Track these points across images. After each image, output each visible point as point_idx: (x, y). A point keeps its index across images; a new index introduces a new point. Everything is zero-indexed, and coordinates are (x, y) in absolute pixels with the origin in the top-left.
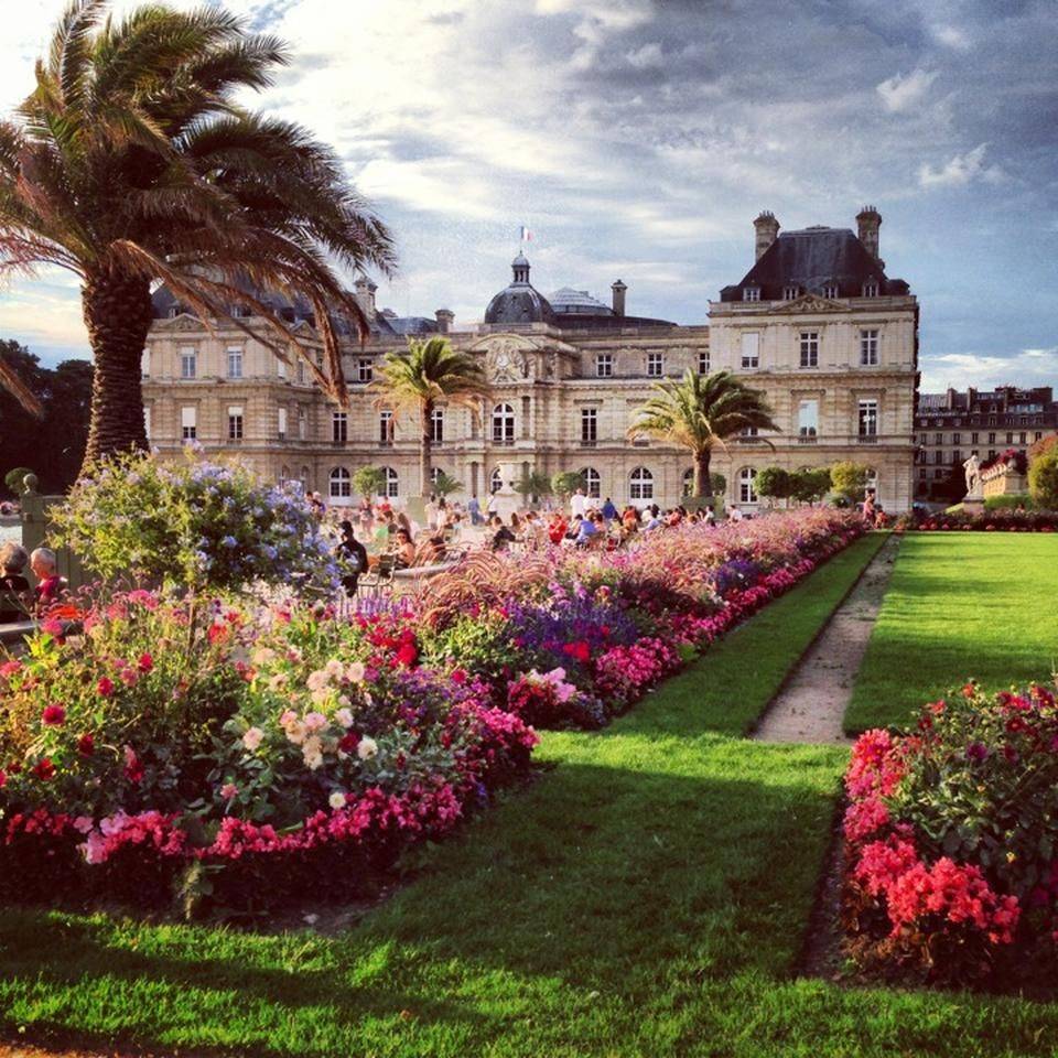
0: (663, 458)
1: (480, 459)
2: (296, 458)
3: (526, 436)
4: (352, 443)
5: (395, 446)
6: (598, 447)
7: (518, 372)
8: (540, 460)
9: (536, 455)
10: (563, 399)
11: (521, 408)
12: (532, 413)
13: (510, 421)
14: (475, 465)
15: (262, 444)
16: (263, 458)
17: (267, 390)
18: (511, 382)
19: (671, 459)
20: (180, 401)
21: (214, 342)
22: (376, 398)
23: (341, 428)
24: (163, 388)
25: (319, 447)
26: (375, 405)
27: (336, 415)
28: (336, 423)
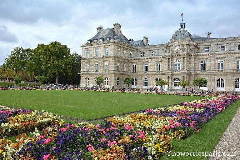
0: (228, 75)
1: (170, 76)
2: (122, 76)
3: (184, 69)
6: (206, 72)
7: (182, 51)
8: (188, 76)
9: (187, 74)
10: (195, 58)
11: (182, 61)
12: (186, 62)
13: (179, 65)
14: (169, 77)
15: (112, 72)
16: (112, 75)
17: (114, 58)
18: (179, 54)
19: (231, 75)
20: (95, 61)
21: (103, 47)
22: (143, 60)
23: (135, 69)
24: (92, 59)
25: (129, 73)
26: (143, 62)
27: (134, 65)
28: (134, 67)
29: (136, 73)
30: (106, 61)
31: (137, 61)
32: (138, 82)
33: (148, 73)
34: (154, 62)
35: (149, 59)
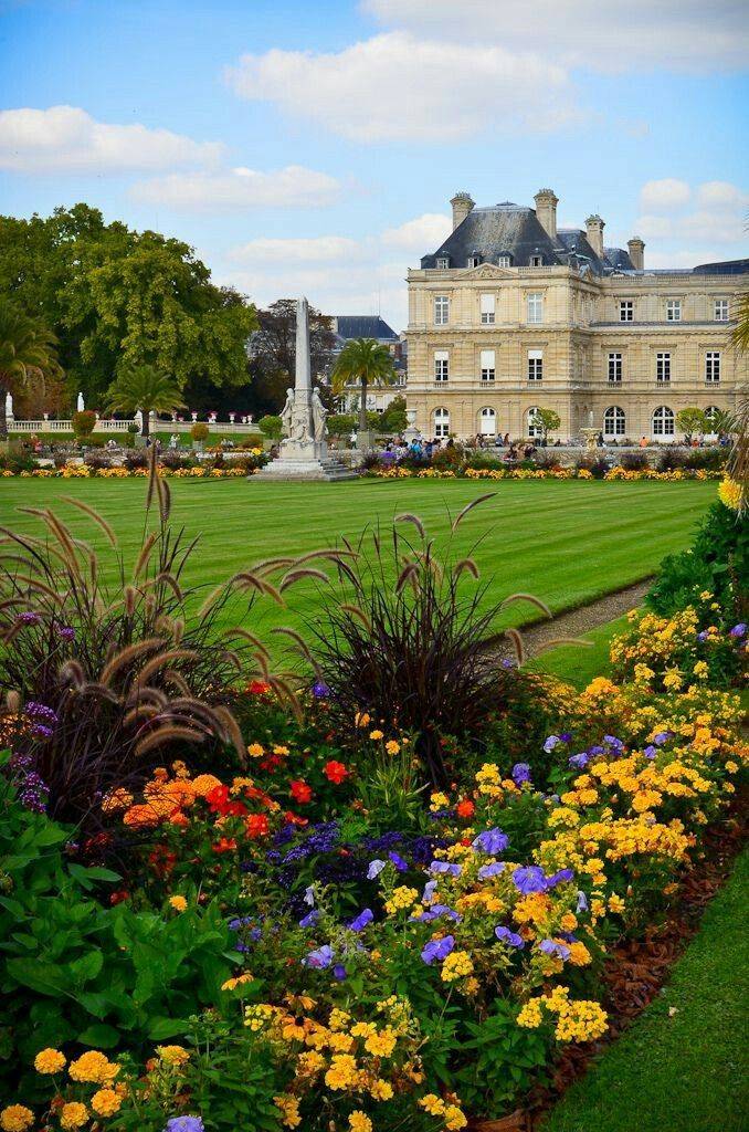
4: (627, 383)
15: (563, 386)
16: (564, 398)
17: (568, 335)
20: (479, 344)
21: (516, 290)
22: (653, 340)
23: (616, 371)
24: (464, 333)
25: (593, 387)
26: (652, 346)
27: (611, 356)
28: (611, 364)
29: (624, 387)
30: (532, 344)
31: (624, 340)
32: (630, 419)
33: (672, 386)
34: (695, 346)
35: (678, 337)
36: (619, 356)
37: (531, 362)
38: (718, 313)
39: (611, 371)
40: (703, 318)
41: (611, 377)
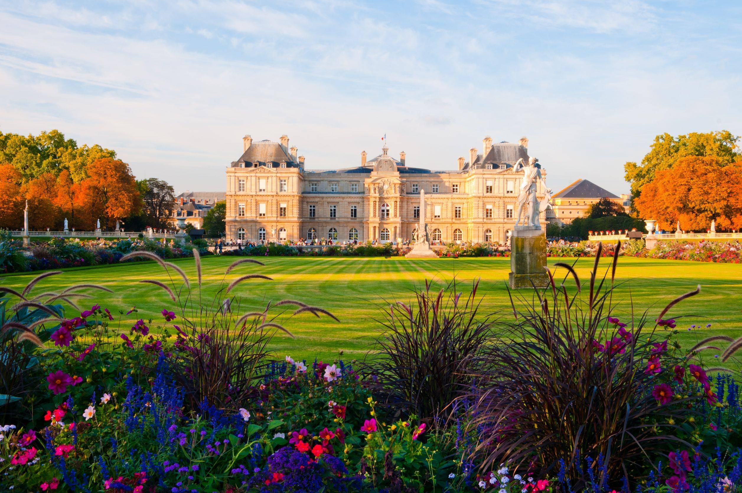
0: (446, 225)
1: (377, 225)
3: (395, 216)
4: (318, 218)
5: (337, 219)
7: (392, 191)
10: (407, 202)
11: (393, 205)
12: (398, 208)
13: (388, 210)
14: (374, 227)
15: (296, 219)
16: (296, 225)
17: (298, 197)
18: (389, 195)
19: (449, 225)
20: (259, 201)
22: (329, 200)
24: (252, 196)
25: (303, 219)
26: (328, 203)
27: (311, 206)
28: (311, 210)
29: (316, 220)
30: (281, 201)
31: (317, 200)
32: (319, 233)
34: (346, 203)
35: (339, 199)
36: (314, 207)
37: (281, 209)
38: (353, 189)
39: (311, 213)
40: (346, 191)
41: (311, 215)
